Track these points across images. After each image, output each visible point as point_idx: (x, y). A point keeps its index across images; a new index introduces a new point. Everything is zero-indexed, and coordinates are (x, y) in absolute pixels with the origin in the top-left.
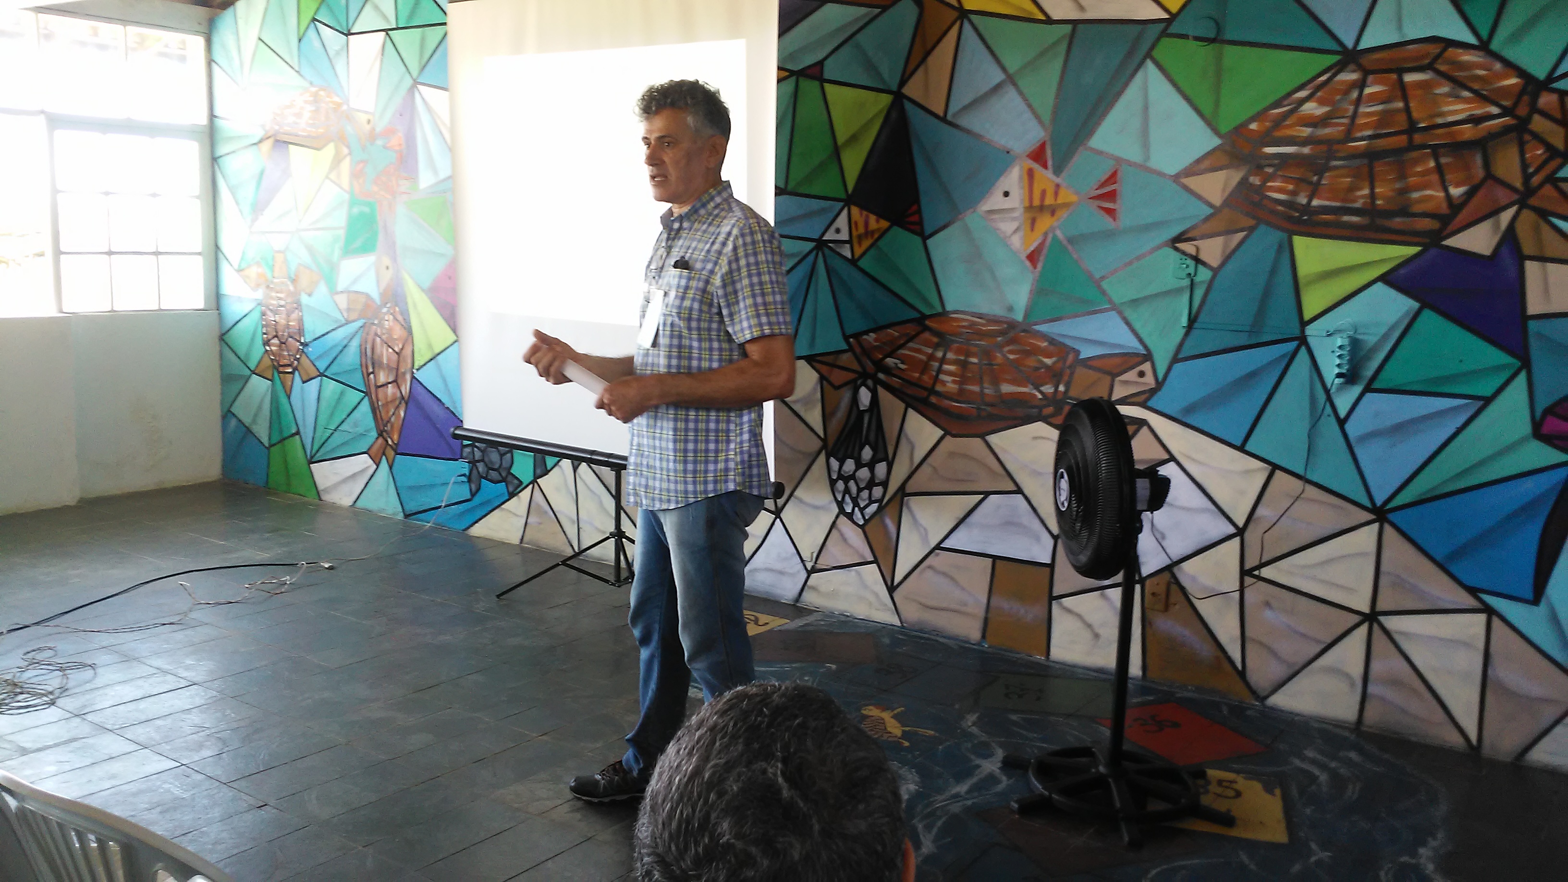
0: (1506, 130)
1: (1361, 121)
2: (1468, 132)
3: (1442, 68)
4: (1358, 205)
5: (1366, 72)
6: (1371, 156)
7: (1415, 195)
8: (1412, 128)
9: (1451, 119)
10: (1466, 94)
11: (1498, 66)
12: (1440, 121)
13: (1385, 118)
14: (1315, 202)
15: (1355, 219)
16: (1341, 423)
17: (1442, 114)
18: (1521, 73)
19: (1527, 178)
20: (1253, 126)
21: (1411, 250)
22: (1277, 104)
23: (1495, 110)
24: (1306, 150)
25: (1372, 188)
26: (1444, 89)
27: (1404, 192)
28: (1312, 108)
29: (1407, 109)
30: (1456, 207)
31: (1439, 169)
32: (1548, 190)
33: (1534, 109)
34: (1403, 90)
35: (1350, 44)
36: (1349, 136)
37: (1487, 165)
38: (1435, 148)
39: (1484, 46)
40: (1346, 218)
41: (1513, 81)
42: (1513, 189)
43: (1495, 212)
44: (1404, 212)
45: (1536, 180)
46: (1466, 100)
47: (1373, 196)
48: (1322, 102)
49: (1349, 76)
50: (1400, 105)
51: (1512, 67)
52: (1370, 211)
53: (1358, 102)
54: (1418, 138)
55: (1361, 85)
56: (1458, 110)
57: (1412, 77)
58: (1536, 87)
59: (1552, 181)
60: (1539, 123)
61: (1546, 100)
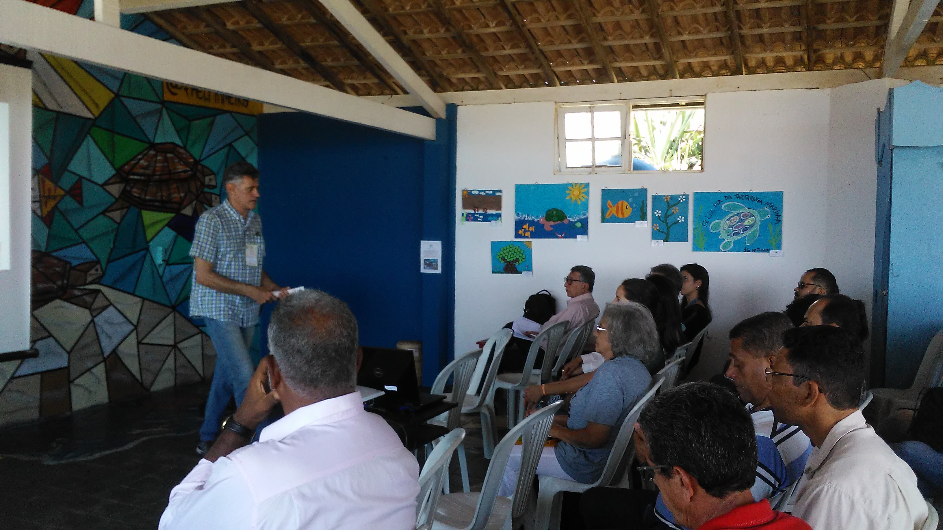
0: (191, 176)
1: (157, 169)
2: (183, 175)
3: (176, 153)
4: (159, 198)
5: (157, 152)
6: (160, 182)
7: (173, 196)
8: (170, 173)
9: (179, 170)
10: (182, 163)
11: (188, 155)
12: (176, 171)
13: (163, 168)
14: (147, 198)
15: (158, 204)
16: (161, 277)
17: (177, 169)
18: (194, 158)
19: (197, 191)
20: (126, 167)
21: (172, 215)
22: (132, 159)
23: (188, 169)
24: (142, 178)
25: (161, 193)
26: (176, 161)
27: (170, 194)
28: (143, 163)
29: (168, 166)
30: (182, 199)
31: (178, 187)
32: (202, 196)
33: (197, 170)
34: (166, 160)
35: (152, 140)
36: (154, 175)
37: (188, 187)
38: (176, 180)
39: (184, 148)
40: (156, 204)
41: (192, 160)
42: (195, 195)
43: (191, 202)
44: (170, 201)
45: (199, 192)
46: (182, 165)
47: (162, 196)
48: (146, 161)
49: (152, 152)
50: (166, 164)
51: (192, 156)
52: (161, 201)
53: (156, 162)
54: (172, 176)
55: (155, 156)
56: (180, 168)
57: (169, 155)
58: (197, 162)
59: (203, 192)
60: (199, 175)
61: (199, 167)
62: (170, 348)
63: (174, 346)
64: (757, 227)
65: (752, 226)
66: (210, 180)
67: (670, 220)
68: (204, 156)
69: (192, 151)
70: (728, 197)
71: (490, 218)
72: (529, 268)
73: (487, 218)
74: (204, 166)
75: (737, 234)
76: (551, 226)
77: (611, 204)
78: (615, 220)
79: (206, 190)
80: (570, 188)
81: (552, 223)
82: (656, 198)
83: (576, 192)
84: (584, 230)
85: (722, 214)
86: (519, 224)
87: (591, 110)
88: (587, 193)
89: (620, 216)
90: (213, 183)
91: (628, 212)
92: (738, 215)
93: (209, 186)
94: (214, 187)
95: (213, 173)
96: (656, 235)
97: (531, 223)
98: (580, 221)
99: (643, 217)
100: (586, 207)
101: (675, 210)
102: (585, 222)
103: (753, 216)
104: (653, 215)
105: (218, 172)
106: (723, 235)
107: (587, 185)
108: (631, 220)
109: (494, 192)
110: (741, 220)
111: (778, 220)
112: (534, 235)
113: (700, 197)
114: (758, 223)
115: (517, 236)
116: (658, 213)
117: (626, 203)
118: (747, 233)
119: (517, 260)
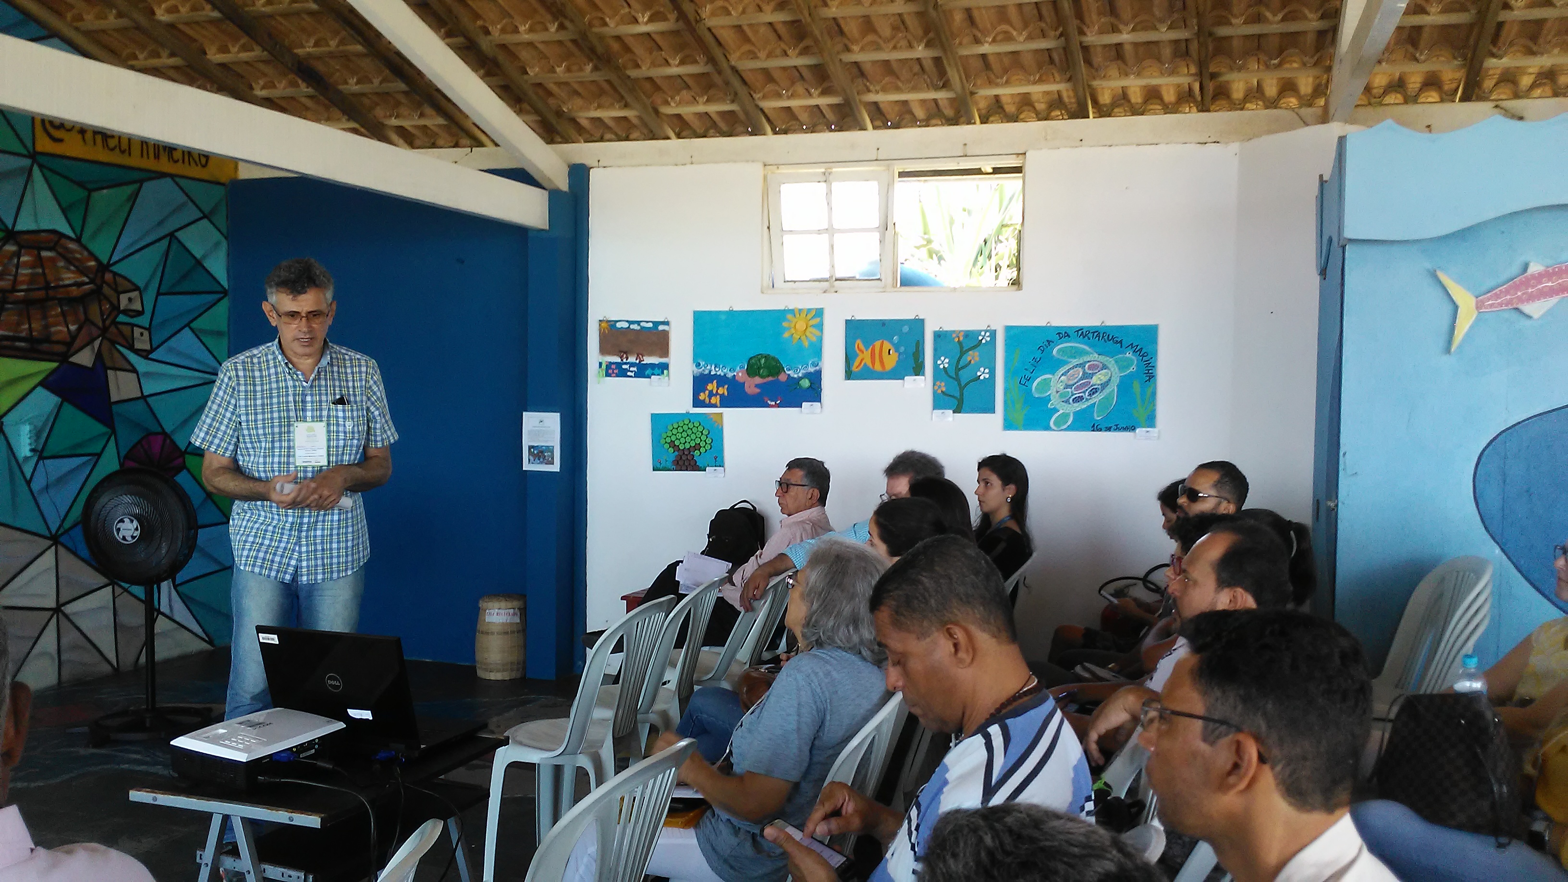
0: (92, 293)
1: (20, 278)
2: (75, 292)
3: (60, 250)
4: (23, 334)
5: (21, 247)
6: (28, 303)
7: (53, 329)
8: (47, 287)
9: (67, 282)
10: (72, 268)
11: (86, 253)
12: (61, 283)
13: (33, 277)
15: (23, 344)
16: (28, 483)
17: (62, 280)
18: (96, 259)
19: (104, 321)
21: (54, 365)
23: (86, 279)
25: (30, 324)
26: (61, 264)
27: (47, 327)
29: (44, 274)
30: (74, 337)
31: (63, 314)
32: (113, 329)
33: (104, 282)
34: (40, 261)
35: (10, 227)
36: (14, 290)
37: (85, 313)
38: (60, 300)
39: (78, 240)
40: (18, 344)
41: (93, 263)
42: (98, 328)
43: (91, 342)
44: (47, 339)
45: (108, 322)
46: (73, 272)
47: (30, 329)
49: (11, 248)
50: (40, 271)
51: (92, 255)
52: (29, 339)
53: (17, 266)
54: (51, 293)
55: (18, 255)
56: (69, 277)
57: (45, 254)
58: (103, 268)
59: (115, 323)
60: (106, 290)
61: (108, 276)
62: (51, 613)
63: (57, 610)
64: (1113, 387)
65: (1104, 385)
66: (130, 300)
67: (965, 375)
68: (115, 258)
69: (92, 247)
70: (1064, 334)
71: (648, 372)
72: (718, 462)
73: (643, 372)
74: (115, 274)
75: (1079, 399)
76: (757, 386)
77: (862, 347)
78: (868, 374)
79: (122, 318)
80: (790, 316)
81: (758, 380)
82: (939, 336)
83: (801, 325)
84: (814, 393)
85: (1055, 365)
86: (700, 382)
87: (826, 178)
88: (820, 327)
89: (878, 367)
90: (137, 306)
91: (891, 361)
92: (1082, 365)
93: (126, 312)
94: (140, 313)
95: (137, 288)
96: (940, 401)
97: (722, 380)
98: (807, 375)
99: (918, 370)
100: (817, 350)
101: (973, 356)
102: (816, 378)
103: (1105, 367)
104: (936, 367)
105: (147, 286)
106: (1055, 402)
107: (819, 312)
108: (897, 374)
109: (656, 324)
110: (1085, 376)
111: (1149, 374)
112: (726, 402)
113: (1016, 335)
114: (1115, 381)
115: (697, 403)
116: (944, 362)
117: (887, 345)
118: (1097, 398)
119: (697, 447)
